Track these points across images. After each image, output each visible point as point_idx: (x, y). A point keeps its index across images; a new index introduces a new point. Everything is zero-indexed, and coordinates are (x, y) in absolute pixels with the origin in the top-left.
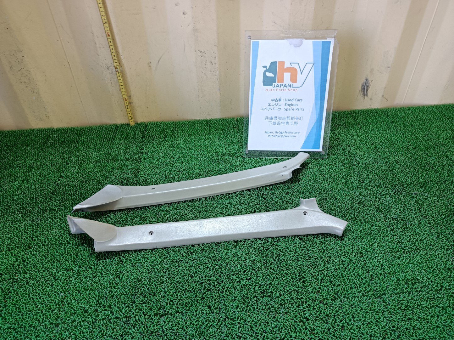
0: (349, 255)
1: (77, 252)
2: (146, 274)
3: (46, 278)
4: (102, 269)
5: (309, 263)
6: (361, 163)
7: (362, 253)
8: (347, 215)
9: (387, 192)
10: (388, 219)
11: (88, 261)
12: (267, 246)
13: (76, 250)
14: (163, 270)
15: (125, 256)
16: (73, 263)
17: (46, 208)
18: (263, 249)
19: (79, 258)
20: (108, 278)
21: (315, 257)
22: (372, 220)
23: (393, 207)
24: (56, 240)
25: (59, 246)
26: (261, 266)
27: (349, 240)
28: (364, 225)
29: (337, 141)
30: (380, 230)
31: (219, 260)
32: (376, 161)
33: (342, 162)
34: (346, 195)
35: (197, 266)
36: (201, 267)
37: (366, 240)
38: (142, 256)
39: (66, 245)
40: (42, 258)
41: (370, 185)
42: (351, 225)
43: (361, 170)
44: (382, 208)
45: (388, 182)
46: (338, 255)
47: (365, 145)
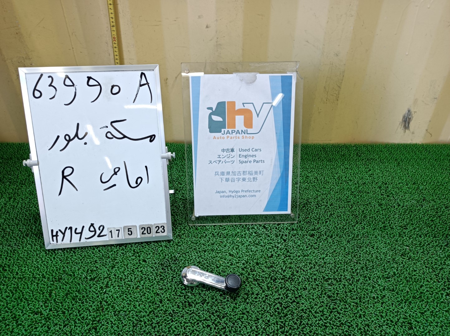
0: (394, 325)
1: (52, 290)
2: (129, 328)
3: (6, 321)
4: (76, 315)
5: (341, 332)
6: (402, 205)
7: (410, 324)
8: (387, 269)
9: (437, 243)
10: (442, 279)
11: (61, 303)
12: (285, 303)
13: (51, 287)
14: (152, 323)
15: (107, 301)
16: (44, 304)
17: (28, 231)
18: (281, 306)
19: (53, 298)
20: (82, 328)
21: (348, 324)
22: (421, 279)
23: (447, 263)
24: (30, 272)
25: (32, 280)
26: (277, 330)
27: (393, 304)
28: (411, 285)
29: (371, 177)
30: (433, 293)
31: (223, 317)
32: (420, 204)
33: (378, 202)
34: (386, 244)
35: (195, 322)
36: (200, 324)
37: (415, 306)
38: (128, 302)
39: (41, 280)
40: (8, 294)
41: (415, 231)
42: (393, 283)
43: (403, 213)
44: (432, 263)
45: (437, 231)
46: (379, 324)
47: (405, 183)
